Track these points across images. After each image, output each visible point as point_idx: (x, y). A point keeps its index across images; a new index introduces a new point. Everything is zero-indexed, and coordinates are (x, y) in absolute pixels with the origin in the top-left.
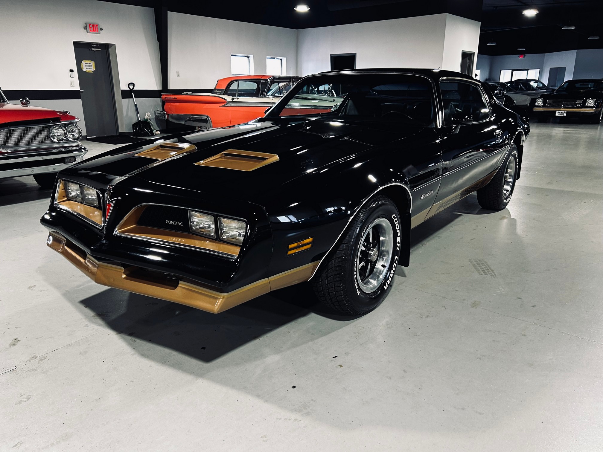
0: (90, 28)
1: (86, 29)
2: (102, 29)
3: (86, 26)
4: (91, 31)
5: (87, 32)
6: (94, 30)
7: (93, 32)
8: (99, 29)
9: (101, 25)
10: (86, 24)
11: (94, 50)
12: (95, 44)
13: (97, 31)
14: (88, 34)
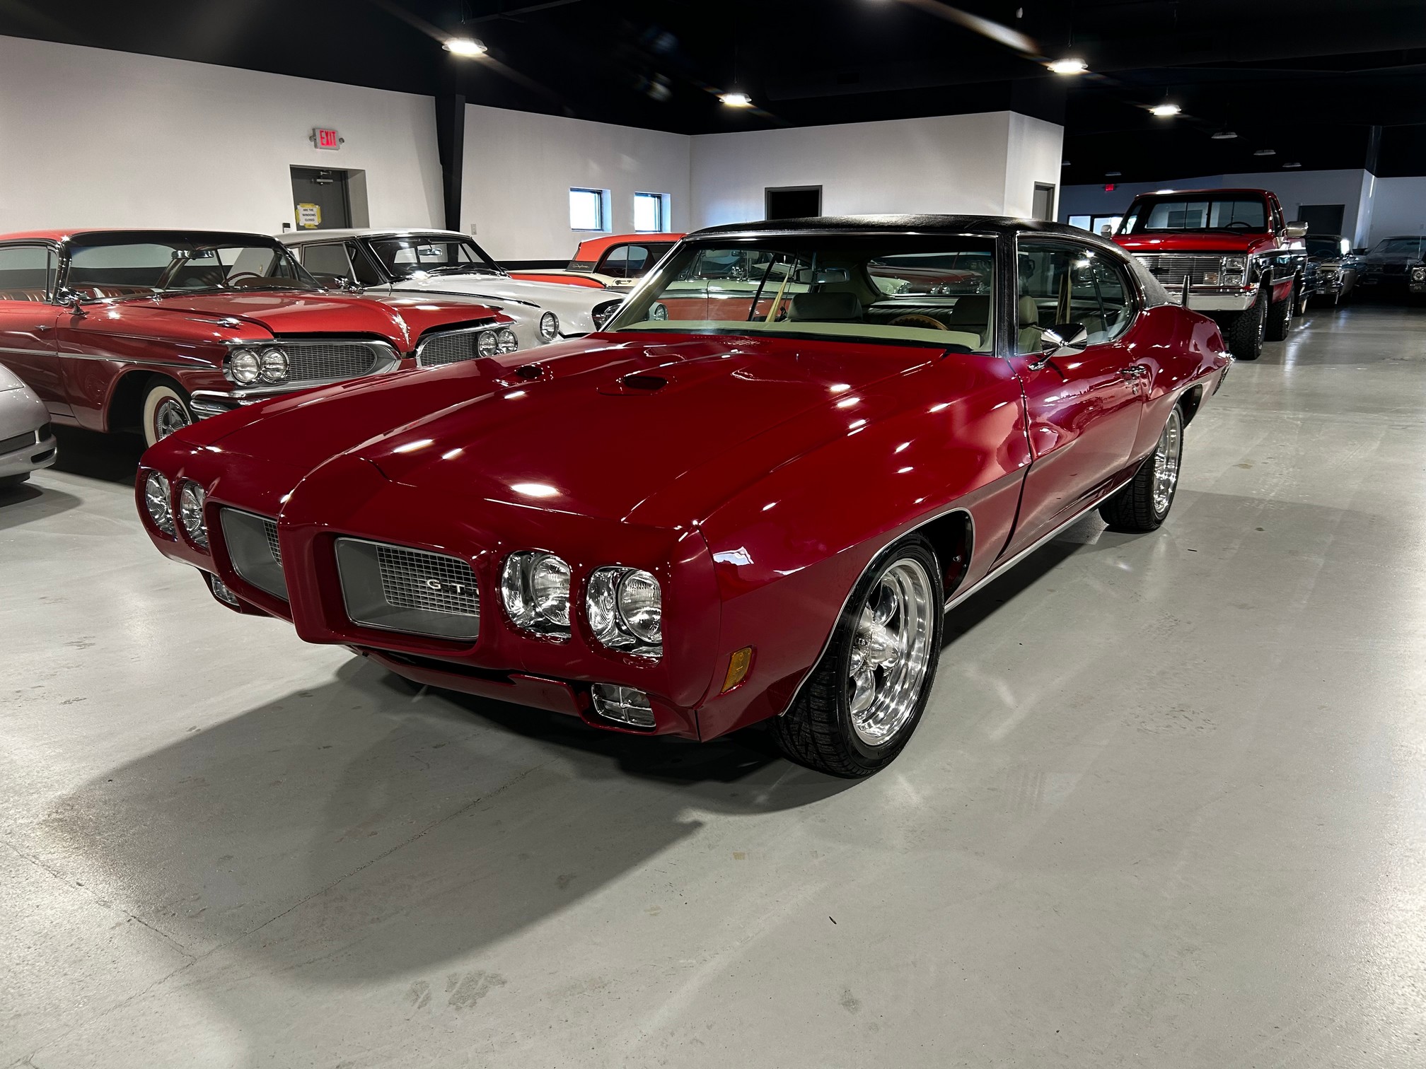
0: (322, 138)
1: (315, 140)
2: (342, 140)
3: (314, 135)
4: (323, 144)
5: (316, 146)
6: (328, 143)
7: (327, 147)
8: (337, 140)
9: (342, 133)
10: (314, 130)
11: (320, 183)
12: (327, 170)
13: (334, 144)
14: (318, 150)
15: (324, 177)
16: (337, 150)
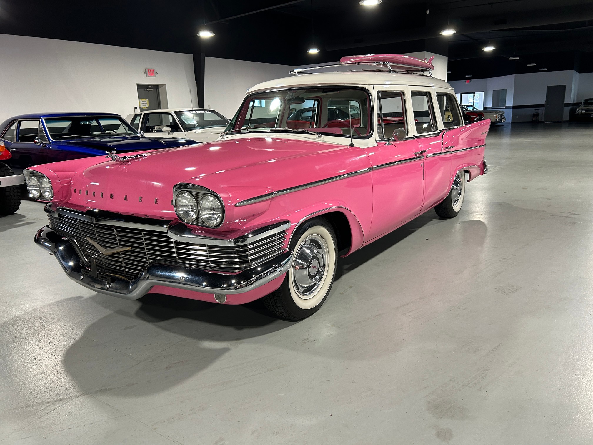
0: (149, 72)
1: (146, 73)
2: (157, 73)
3: (146, 71)
4: (149, 75)
5: (147, 76)
6: (151, 74)
7: (151, 76)
8: (155, 73)
9: (156, 70)
10: (146, 69)
11: (148, 90)
12: (151, 85)
13: (154, 75)
14: (147, 77)
15: (150, 88)
16: (155, 77)
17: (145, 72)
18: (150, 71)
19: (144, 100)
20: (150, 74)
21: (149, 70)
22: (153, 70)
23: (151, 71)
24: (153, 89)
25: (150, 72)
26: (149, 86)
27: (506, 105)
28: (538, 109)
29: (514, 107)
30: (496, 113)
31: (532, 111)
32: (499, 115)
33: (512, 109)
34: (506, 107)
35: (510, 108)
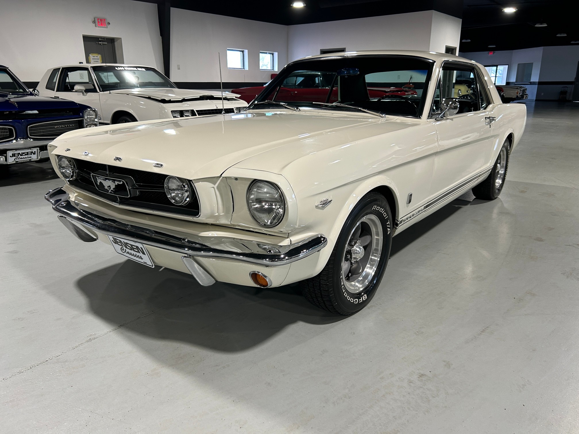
2: (109, 23)
5: (96, 26)
7: (101, 26)
9: (108, 20)
10: (94, 18)
11: (101, 44)
13: (105, 25)
14: (97, 28)
15: (102, 41)
16: (107, 28)
17: (94, 22)
18: (99, 21)
19: (95, 55)
20: (100, 24)
21: (98, 19)
22: (105, 20)
23: (101, 20)
24: (106, 43)
25: (101, 22)
26: (100, 39)
27: (531, 81)
28: (566, 87)
29: (540, 83)
30: (517, 88)
31: (560, 88)
32: (521, 91)
33: (537, 85)
34: (531, 82)
35: (536, 85)
